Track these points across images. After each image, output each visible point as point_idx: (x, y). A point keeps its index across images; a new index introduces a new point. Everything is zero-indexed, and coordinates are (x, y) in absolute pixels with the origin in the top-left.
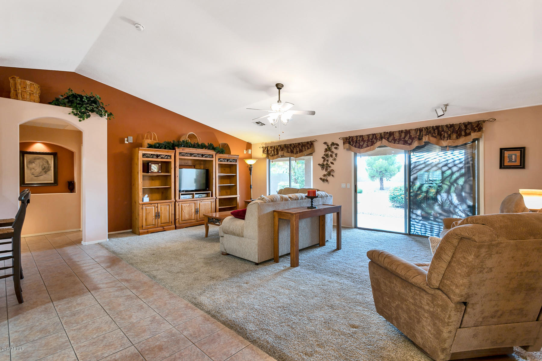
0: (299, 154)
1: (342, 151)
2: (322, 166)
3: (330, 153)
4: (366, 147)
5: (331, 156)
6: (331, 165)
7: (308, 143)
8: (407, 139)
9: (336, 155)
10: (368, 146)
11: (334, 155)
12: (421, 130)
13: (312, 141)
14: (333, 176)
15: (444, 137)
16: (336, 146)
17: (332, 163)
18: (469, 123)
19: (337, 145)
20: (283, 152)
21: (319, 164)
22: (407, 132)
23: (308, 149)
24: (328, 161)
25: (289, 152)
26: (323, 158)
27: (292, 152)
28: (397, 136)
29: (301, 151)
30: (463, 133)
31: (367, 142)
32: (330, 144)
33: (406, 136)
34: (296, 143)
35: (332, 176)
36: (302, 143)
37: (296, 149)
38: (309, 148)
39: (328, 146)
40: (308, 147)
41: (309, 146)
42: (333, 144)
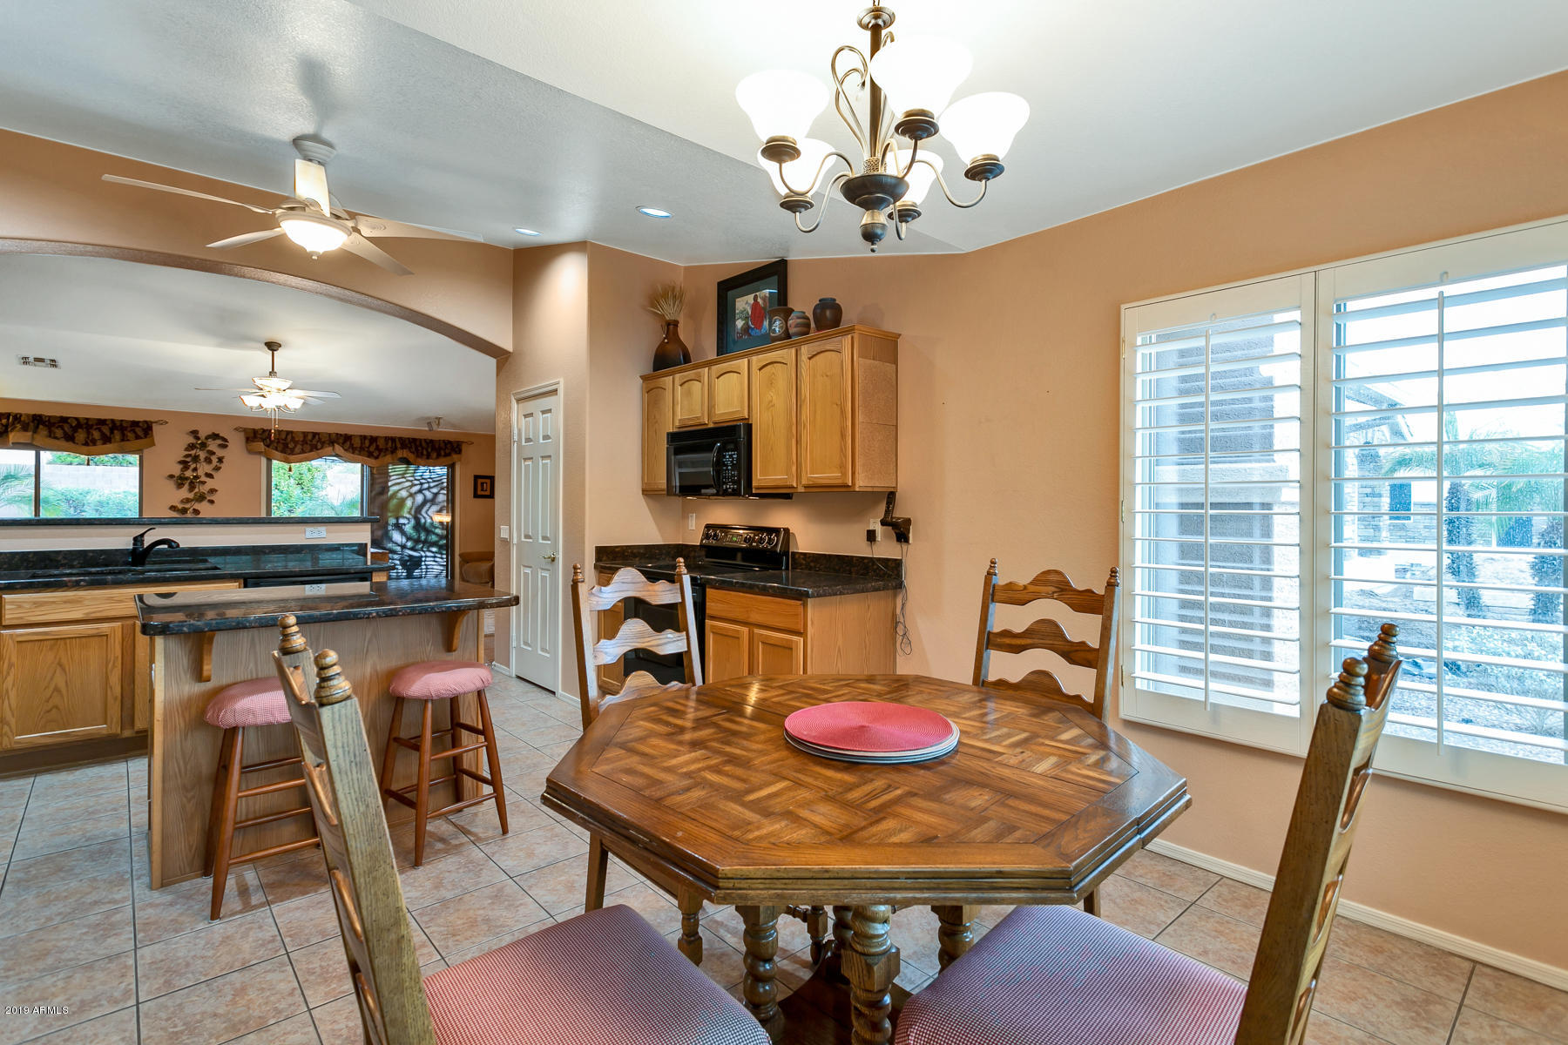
0: (100, 447)
1: (235, 453)
2: (180, 481)
3: (202, 455)
4: (300, 453)
5: (208, 460)
6: (203, 478)
7: (135, 424)
8: (372, 449)
9: (220, 460)
10: (303, 452)
11: (215, 459)
12: (393, 439)
13: (152, 423)
14: (212, 502)
15: (422, 454)
16: (219, 442)
17: (209, 476)
18: (450, 442)
19: (225, 440)
20: (30, 434)
21: (171, 476)
22: (373, 440)
23: (138, 437)
24: (195, 470)
25: (56, 438)
26: (180, 462)
27: (70, 438)
28: (357, 442)
29: (106, 440)
30: (443, 453)
31: (302, 445)
32: (202, 435)
33: (371, 444)
34: (87, 419)
35: (208, 504)
36: (113, 421)
37: (88, 433)
38: (142, 436)
39: (198, 438)
40: (135, 432)
41: (138, 430)
42: (215, 436)
